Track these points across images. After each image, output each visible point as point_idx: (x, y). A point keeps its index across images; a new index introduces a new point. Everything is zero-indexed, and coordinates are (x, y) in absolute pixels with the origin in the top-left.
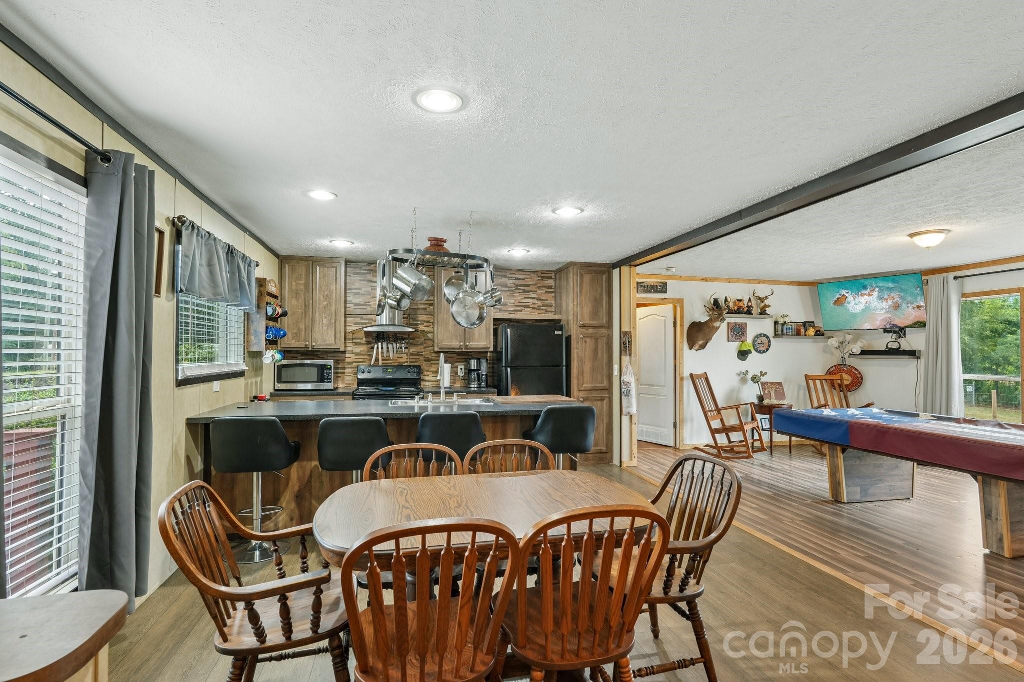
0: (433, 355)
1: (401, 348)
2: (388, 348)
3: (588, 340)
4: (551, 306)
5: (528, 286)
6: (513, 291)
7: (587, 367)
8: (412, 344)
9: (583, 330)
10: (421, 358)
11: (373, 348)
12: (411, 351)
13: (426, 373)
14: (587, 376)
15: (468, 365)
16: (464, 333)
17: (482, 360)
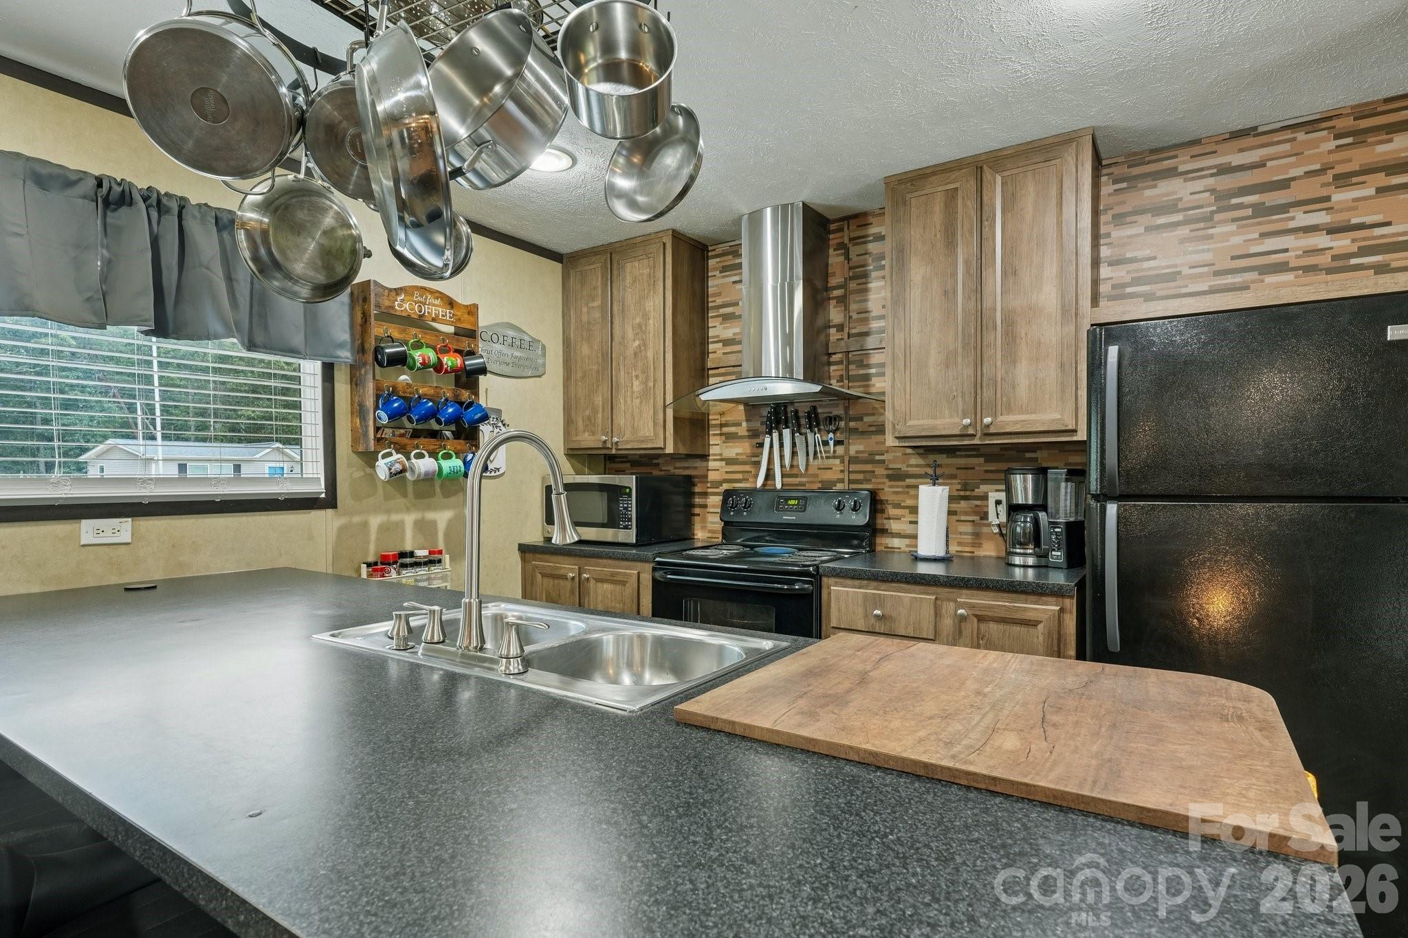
0: (915, 460)
1: (826, 443)
2: (794, 445)
5: (1284, 184)
6: (1208, 218)
8: (854, 431)
10: (880, 471)
11: (761, 445)
12: (853, 449)
15: (1009, 491)
16: (977, 386)
17: (1057, 474)
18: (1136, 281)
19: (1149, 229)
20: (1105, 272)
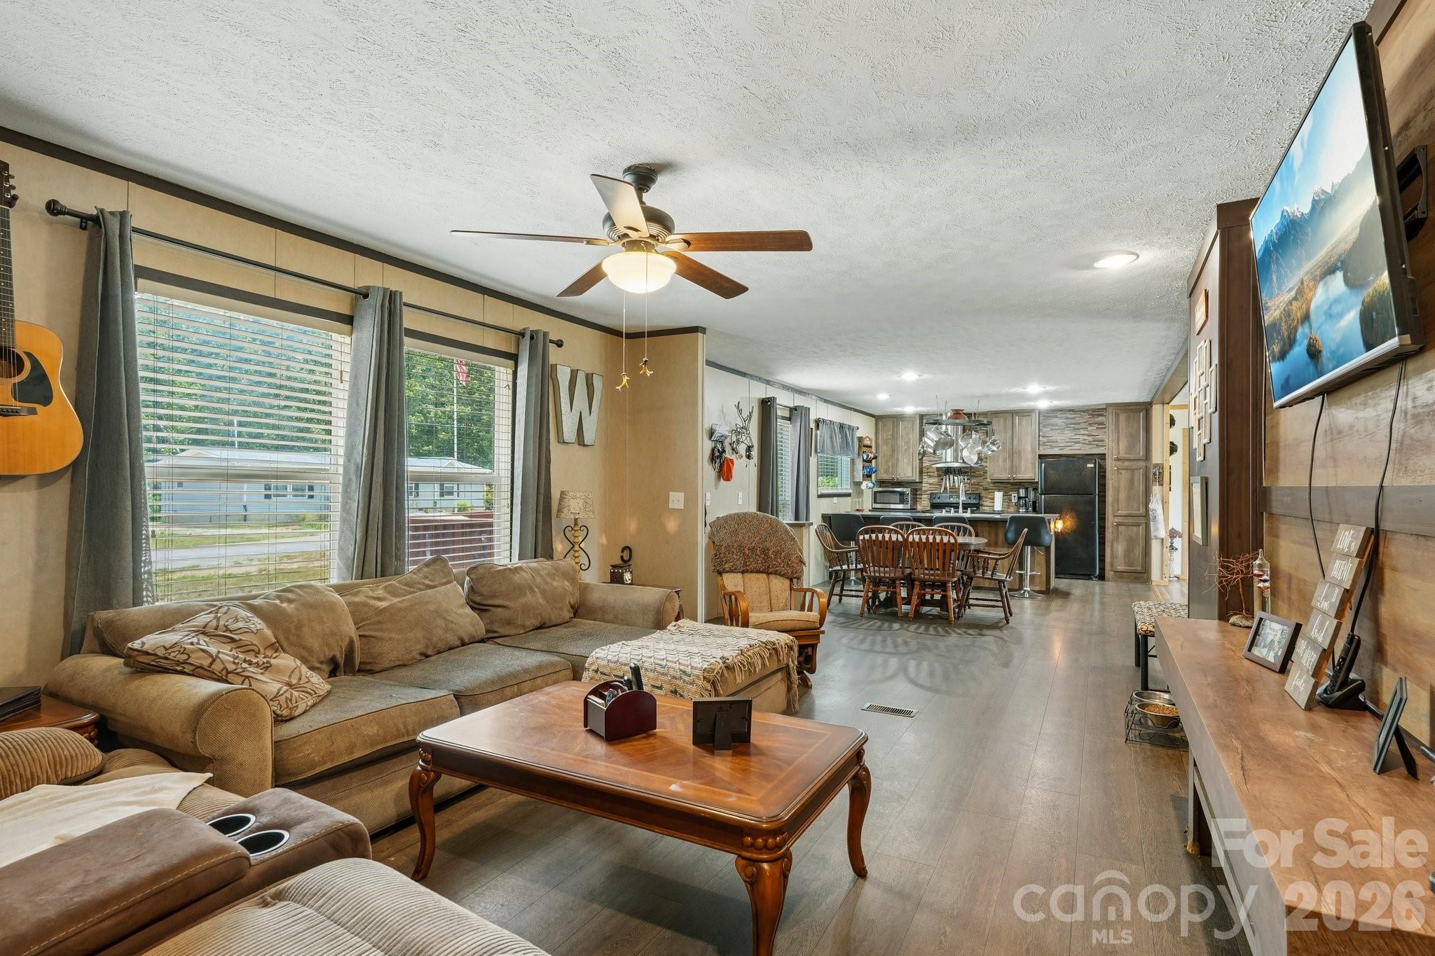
0: (991, 485)
1: (964, 479)
2: (954, 479)
3: (1123, 472)
4: (1103, 441)
5: (1079, 424)
6: (1063, 429)
7: (1123, 495)
8: (973, 476)
9: (1119, 463)
10: (981, 488)
11: (942, 479)
12: (973, 481)
13: (985, 499)
14: (1122, 504)
15: (1018, 493)
16: (1012, 467)
17: (1030, 489)
18: (1048, 442)
19: (1051, 430)
20: (1041, 438)
